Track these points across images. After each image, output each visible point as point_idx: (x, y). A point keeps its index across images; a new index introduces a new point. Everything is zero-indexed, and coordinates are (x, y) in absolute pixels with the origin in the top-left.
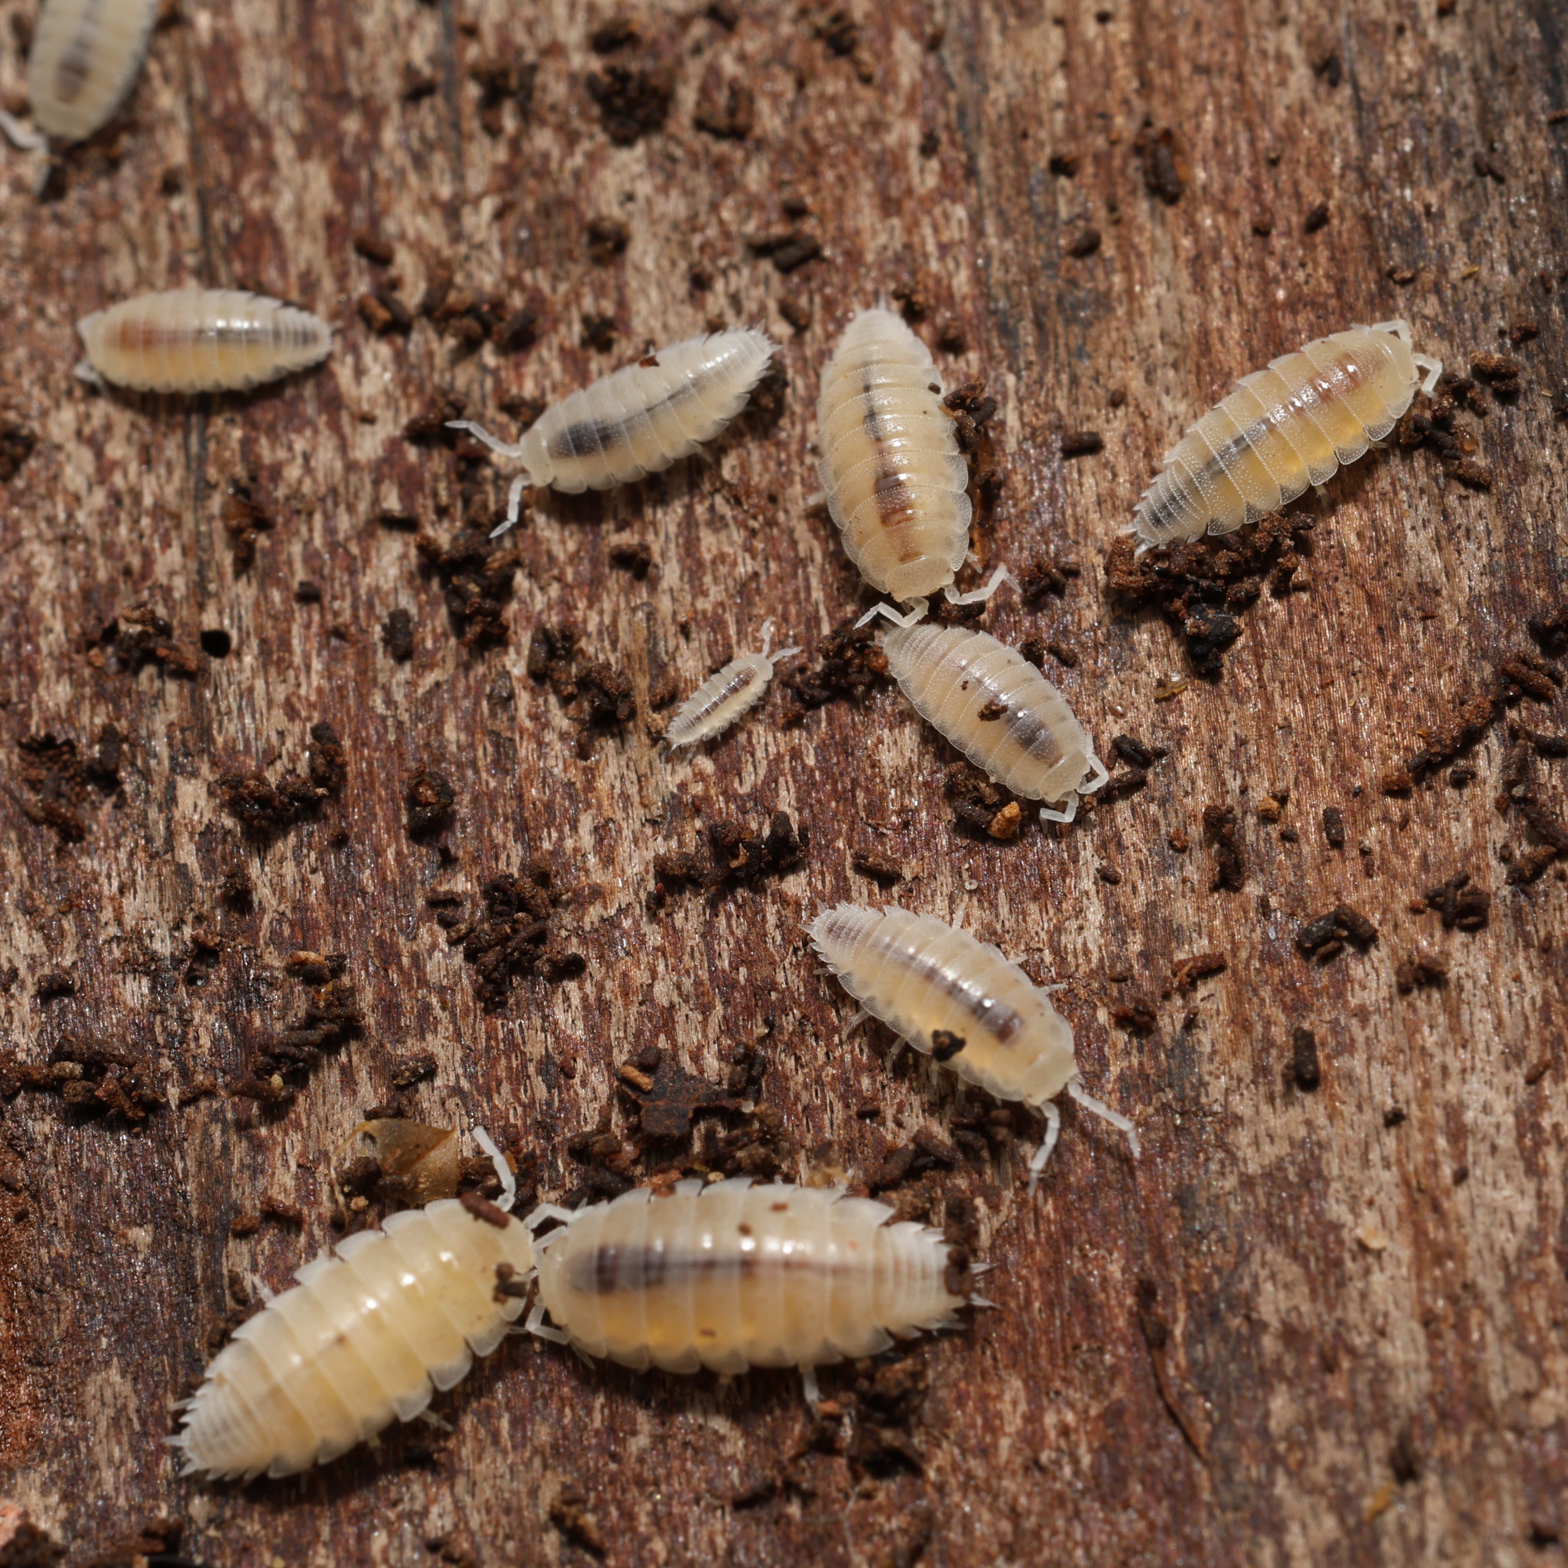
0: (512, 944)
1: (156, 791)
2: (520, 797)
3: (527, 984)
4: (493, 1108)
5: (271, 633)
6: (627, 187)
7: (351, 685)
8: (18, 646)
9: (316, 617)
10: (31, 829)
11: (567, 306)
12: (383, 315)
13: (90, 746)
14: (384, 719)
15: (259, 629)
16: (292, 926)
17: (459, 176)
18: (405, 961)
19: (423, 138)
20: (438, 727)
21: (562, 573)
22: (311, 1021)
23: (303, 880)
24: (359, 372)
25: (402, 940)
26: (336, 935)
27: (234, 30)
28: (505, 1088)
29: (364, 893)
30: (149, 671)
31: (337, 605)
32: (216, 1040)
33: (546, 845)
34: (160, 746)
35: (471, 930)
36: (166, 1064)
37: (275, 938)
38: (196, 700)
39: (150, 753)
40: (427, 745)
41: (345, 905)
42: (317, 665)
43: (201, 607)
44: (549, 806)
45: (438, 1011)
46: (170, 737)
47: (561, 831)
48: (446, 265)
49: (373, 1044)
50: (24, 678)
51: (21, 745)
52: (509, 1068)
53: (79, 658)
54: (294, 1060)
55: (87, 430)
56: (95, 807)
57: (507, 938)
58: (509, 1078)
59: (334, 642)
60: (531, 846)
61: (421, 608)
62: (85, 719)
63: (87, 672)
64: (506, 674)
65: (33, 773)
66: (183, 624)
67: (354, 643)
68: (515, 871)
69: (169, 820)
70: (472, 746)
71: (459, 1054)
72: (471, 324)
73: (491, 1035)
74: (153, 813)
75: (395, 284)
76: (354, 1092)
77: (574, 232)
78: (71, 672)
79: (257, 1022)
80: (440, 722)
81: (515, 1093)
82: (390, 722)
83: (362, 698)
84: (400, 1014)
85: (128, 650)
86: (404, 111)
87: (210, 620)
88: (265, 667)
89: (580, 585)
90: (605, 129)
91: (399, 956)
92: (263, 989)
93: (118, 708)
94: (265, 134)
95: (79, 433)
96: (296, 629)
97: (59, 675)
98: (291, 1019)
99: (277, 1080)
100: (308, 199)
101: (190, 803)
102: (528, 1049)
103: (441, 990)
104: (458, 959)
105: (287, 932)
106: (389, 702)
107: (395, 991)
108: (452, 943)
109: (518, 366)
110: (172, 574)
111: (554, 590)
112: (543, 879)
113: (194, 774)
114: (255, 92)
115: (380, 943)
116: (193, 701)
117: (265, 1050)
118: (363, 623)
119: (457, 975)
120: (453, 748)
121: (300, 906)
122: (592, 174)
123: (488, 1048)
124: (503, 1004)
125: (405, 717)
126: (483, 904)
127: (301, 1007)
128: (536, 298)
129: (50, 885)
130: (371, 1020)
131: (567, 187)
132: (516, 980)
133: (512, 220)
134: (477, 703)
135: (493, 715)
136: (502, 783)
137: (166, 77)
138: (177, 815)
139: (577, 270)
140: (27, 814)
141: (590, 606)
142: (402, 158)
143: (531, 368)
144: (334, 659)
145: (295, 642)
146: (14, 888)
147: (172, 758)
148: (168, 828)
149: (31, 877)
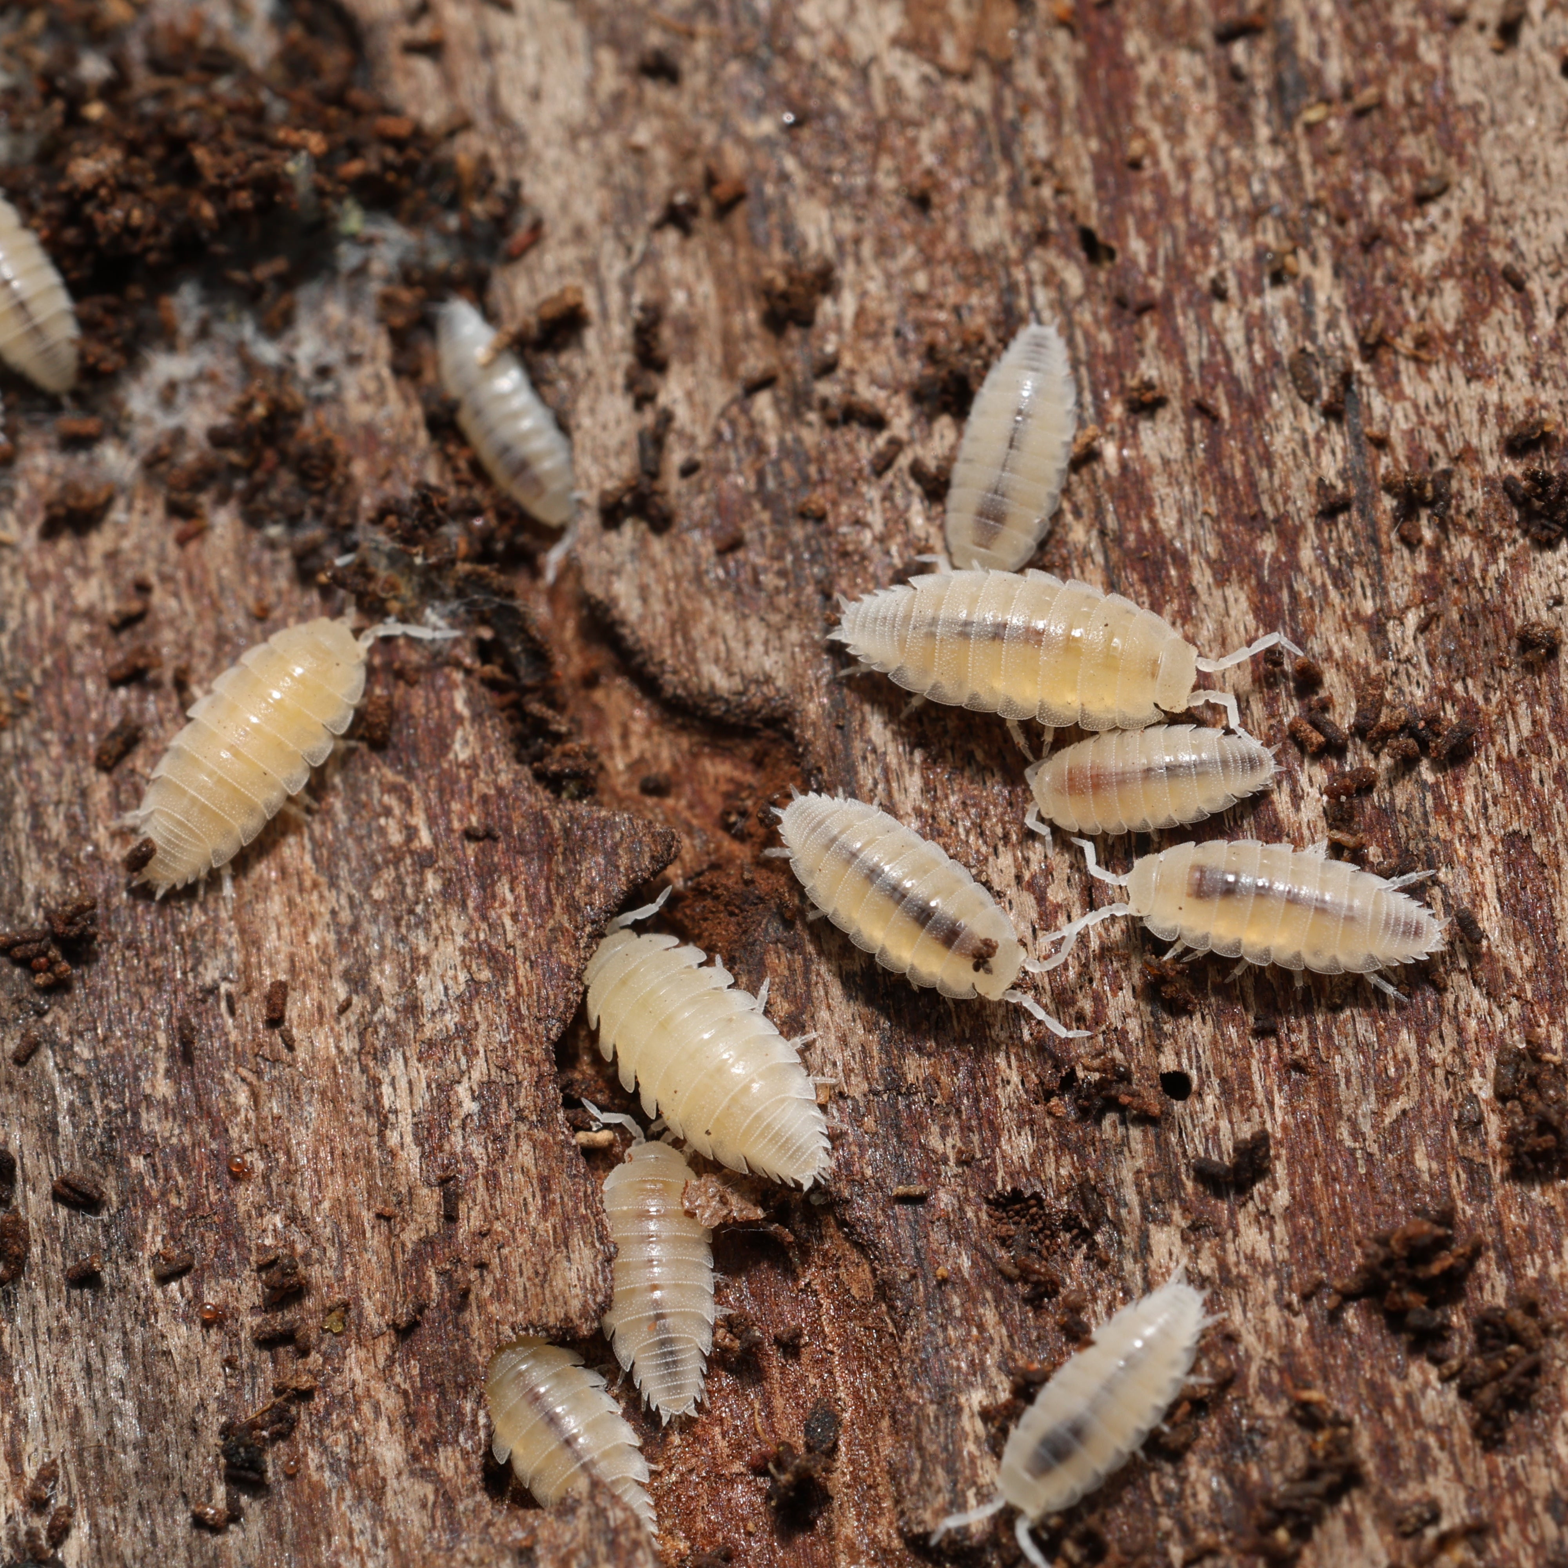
0: (1509, 1378)
1: (1129, 1241)
2: (1499, 1224)
3: (1524, 1418)
4: (1502, 1549)
5: (1230, 1071)
6: (1555, 590)
7: (1315, 1120)
8: (977, 1100)
9: (1274, 1051)
10: (1006, 1288)
11: (1502, 715)
12: (1317, 738)
13: (1057, 1198)
14: (1352, 1152)
15: (1219, 1068)
16: (1281, 1371)
17: (1380, 590)
18: (1399, 1402)
19: (1341, 554)
20: (1408, 1157)
21: (1522, 989)
22: (1312, 1473)
23: (1288, 1324)
24: (1296, 798)
25: (1393, 1380)
26: (1326, 1379)
27: (1143, 459)
28: (1513, 1528)
29: (1349, 1333)
30: (1110, 1119)
31: (1294, 1038)
32: (1215, 1496)
33: (1531, 1273)
34: (1131, 1195)
35: (1463, 1366)
36: (1166, 1523)
37: (1265, 1386)
38: (1162, 1145)
39: (1120, 1203)
40: (1400, 1176)
41: (1332, 1347)
42: (1279, 1100)
43: (1158, 1049)
44: (1530, 1232)
45: (1436, 1452)
46: (1138, 1185)
47: (1544, 1258)
48: (1378, 683)
49: (1374, 1490)
50: (987, 1134)
51: (988, 1201)
52: (1515, 1507)
53: (1038, 1108)
54: (1298, 1513)
55: (1027, 876)
56: (1066, 1259)
57: (1501, 1374)
58: (1517, 1518)
59: (1294, 1075)
60: (1515, 1274)
61: (1379, 1035)
62: (1051, 1171)
63: (1049, 1122)
64: (1473, 1098)
65: (1002, 1229)
66: (1142, 1068)
67: (1315, 1076)
68: (1501, 1301)
69: (1145, 1270)
70: (1445, 1174)
71: (1462, 1495)
72: (1405, 741)
73: (1492, 1473)
74: (1129, 1264)
75: (1325, 706)
76: (1360, 1543)
77: (1503, 642)
78: (1032, 1122)
79: (1255, 1475)
80: (1410, 1152)
81: (1523, 1532)
82: (1359, 1154)
83: (1329, 1132)
84: (1399, 1457)
85: (1088, 1098)
86: (1319, 529)
87: (1168, 1062)
88: (1227, 1106)
89: (1541, 1001)
90: (1525, 533)
91: (1391, 1396)
92: (1257, 1439)
93: (1083, 1158)
94: (1181, 561)
95: (1019, 878)
96: (1255, 1065)
97: (1020, 1127)
98: (1289, 1470)
99: (1282, 1535)
100: (1229, 624)
101: (1164, 1250)
102: (1533, 1486)
103: (1438, 1430)
104: (1452, 1396)
105: (1275, 1378)
106: (1357, 1134)
107: (1391, 1434)
108: (1445, 1379)
109: (1456, 780)
110: (1125, 1017)
111: (1515, 1008)
112: (1531, 1309)
113: (1167, 1221)
114: (1168, 521)
115: (1371, 1384)
116: (1158, 1146)
117: (1267, 1504)
118: (1323, 1055)
119: (1452, 1412)
120: (1426, 1177)
121: (1288, 1352)
122: (1517, 579)
123: (1492, 1488)
124: (1502, 1441)
125: (1374, 1149)
126: (1471, 1337)
127: (1298, 1459)
128: (1468, 709)
129: (1030, 1344)
130: (1370, 1466)
131: (1492, 593)
132: (1513, 1415)
133: (1438, 631)
134: (1445, 1130)
135: (1463, 1140)
136: (1478, 1211)
137: (1077, 513)
138: (1153, 1264)
139: (1509, 678)
140: (1001, 1272)
141: (1553, 1022)
142: (1320, 576)
143: (1470, 781)
144: (1296, 1093)
145: (1256, 1078)
146: (995, 1349)
147: (1144, 1206)
148: (1145, 1279)
149: (1010, 1337)
